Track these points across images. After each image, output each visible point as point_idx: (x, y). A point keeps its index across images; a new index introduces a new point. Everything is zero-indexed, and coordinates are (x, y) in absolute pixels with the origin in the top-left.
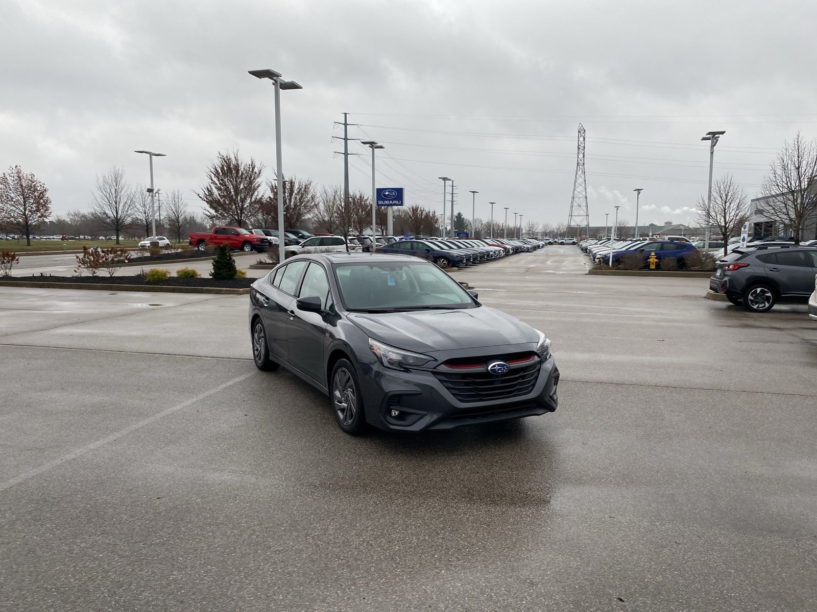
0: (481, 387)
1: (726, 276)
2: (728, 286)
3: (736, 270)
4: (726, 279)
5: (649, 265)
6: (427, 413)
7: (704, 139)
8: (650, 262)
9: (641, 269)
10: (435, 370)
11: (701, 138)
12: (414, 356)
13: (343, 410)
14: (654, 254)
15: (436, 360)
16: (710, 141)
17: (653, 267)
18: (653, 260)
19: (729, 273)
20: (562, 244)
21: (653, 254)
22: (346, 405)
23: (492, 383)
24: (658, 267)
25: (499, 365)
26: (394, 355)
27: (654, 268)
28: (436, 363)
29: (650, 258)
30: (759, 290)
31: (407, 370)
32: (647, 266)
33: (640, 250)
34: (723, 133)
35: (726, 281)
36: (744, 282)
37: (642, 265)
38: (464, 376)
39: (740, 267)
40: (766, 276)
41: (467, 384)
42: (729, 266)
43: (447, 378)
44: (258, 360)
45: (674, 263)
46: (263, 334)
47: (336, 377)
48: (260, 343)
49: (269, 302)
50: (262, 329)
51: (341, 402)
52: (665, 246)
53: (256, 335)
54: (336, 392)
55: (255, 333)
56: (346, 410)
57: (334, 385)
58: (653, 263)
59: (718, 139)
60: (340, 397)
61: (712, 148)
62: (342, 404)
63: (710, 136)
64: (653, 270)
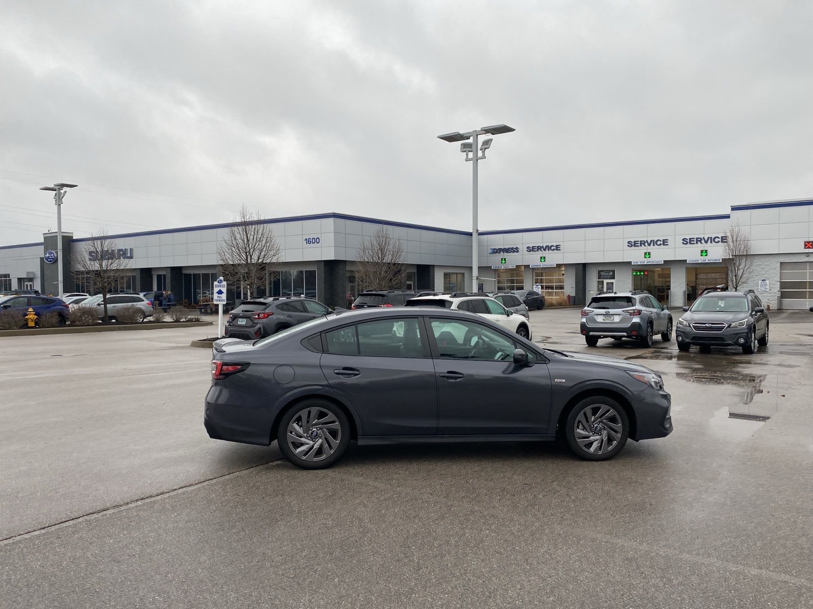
1: (257, 323)
3: (266, 318)
5: (27, 324)
8: (28, 319)
9: (22, 327)
14: (32, 310)
17: (32, 324)
21: (30, 310)
24: (38, 324)
27: (34, 325)
29: (27, 315)
32: (26, 326)
39: (269, 315)
42: (259, 315)
44: (310, 458)
45: (55, 319)
46: (334, 418)
47: (580, 417)
48: (312, 433)
49: (357, 372)
50: (325, 413)
51: (588, 437)
52: (32, 300)
53: (295, 425)
54: (578, 430)
55: (291, 423)
56: (598, 441)
57: (576, 425)
58: (32, 320)
59: (66, 192)
60: (587, 433)
61: (59, 200)
62: (592, 438)
63: (57, 188)
64: (32, 328)
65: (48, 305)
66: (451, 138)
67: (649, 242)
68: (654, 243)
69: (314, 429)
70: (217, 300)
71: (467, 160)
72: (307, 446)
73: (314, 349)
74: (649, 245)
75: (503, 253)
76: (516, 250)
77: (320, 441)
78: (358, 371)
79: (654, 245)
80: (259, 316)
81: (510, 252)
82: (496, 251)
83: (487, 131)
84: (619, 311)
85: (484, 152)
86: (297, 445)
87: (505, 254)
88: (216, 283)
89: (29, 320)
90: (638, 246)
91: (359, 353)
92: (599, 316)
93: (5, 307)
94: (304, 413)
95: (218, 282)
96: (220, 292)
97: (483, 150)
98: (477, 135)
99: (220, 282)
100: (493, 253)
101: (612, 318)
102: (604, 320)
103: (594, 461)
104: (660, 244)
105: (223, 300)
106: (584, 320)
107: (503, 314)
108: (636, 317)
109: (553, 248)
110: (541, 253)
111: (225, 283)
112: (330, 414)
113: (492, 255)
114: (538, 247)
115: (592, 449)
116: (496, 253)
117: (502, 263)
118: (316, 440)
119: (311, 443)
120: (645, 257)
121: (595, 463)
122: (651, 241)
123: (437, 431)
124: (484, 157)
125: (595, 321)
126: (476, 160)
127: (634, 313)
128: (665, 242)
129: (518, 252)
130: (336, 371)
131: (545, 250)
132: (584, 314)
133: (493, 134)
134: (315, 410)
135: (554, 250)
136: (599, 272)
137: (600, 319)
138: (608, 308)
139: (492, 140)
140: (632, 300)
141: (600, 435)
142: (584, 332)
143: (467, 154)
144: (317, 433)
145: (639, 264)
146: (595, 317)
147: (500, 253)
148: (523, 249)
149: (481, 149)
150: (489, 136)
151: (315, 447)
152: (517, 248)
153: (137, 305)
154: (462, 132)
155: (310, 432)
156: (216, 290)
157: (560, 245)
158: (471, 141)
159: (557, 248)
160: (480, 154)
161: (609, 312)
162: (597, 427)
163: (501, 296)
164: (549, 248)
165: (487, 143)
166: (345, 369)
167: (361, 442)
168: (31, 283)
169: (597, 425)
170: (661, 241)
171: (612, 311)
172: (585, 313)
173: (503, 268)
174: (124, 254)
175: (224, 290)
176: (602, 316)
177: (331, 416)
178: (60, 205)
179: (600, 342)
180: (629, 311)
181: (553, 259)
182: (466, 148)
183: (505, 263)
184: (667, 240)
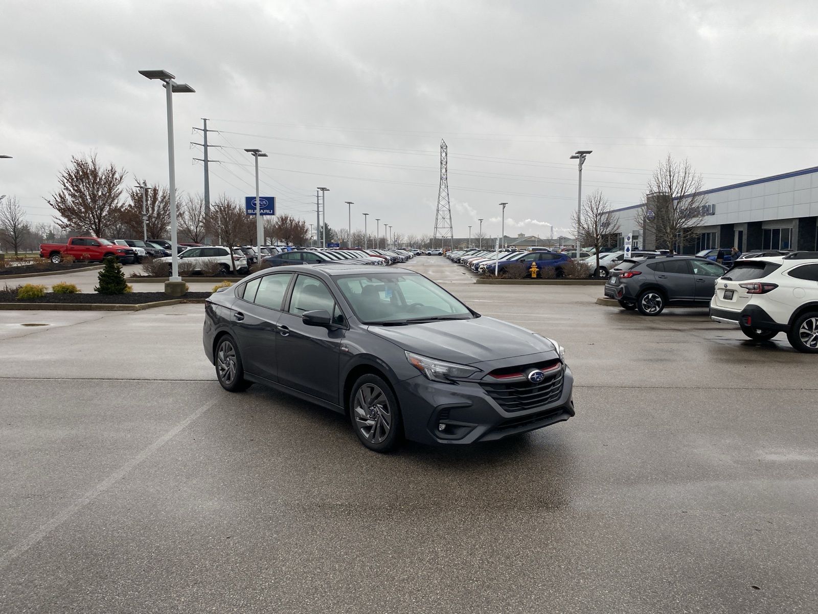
0: (524, 396)
1: (621, 283)
2: (624, 292)
3: (631, 277)
4: (622, 286)
5: (531, 275)
6: (477, 425)
7: (573, 157)
8: (531, 271)
9: (524, 278)
10: (482, 381)
11: (571, 156)
12: (458, 368)
13: (368, 428)
15: (481, 371)
16: (578, 159)
17: (534, 276)
18: (534, 269)
19: (624, 280)
20: (429, 254)
21: (534, 264)
22: (373, 423)
23: (531, 391)
24: (539, 276)
25: (537, 373)
26: (440, 368)
28: (483, 374)
29: (531, 268)
30: (651, 295)
31: (453, 382)
32: (529, 276)
33: (521, 260)
34: (589, 152)
35: (622, 288)
36: (638, 288)
37: (525, 274)
38: (508, 385)
39: (634, 275)
40: (656, 282)
41: (511, 394)
43: (494, 389)
45: (552, 272)
46: (234, 353)
47: (359, 394)
49: (243, 318)
50: (231, 347)
51: (366, 420)
52: (543, 256)
53: (221, 354)
55: (220, 351)
57: (356, 402)
58: (534, 272)
59: (585, 158)
60: (365, 414)
61: (581, 165)
62: (370, 422)
63: (580, 155)
64: (534, 278)
65: (556, 260)
69: (227, 359)
72: (225, 371)
73: (238, 295)
80: (624, 275)
91: (254, 302)
94: (224, 345)
112: (233, 349)
119: (227, 369)
123: (279, 380)
130: (234, 314)
134: (227, 344)
151: (227, 373)
162: (373, 410)
166: (239, 313)
167: (246, 377)
169: (373, 408)
177: (233, 351)
178: (581, 170)
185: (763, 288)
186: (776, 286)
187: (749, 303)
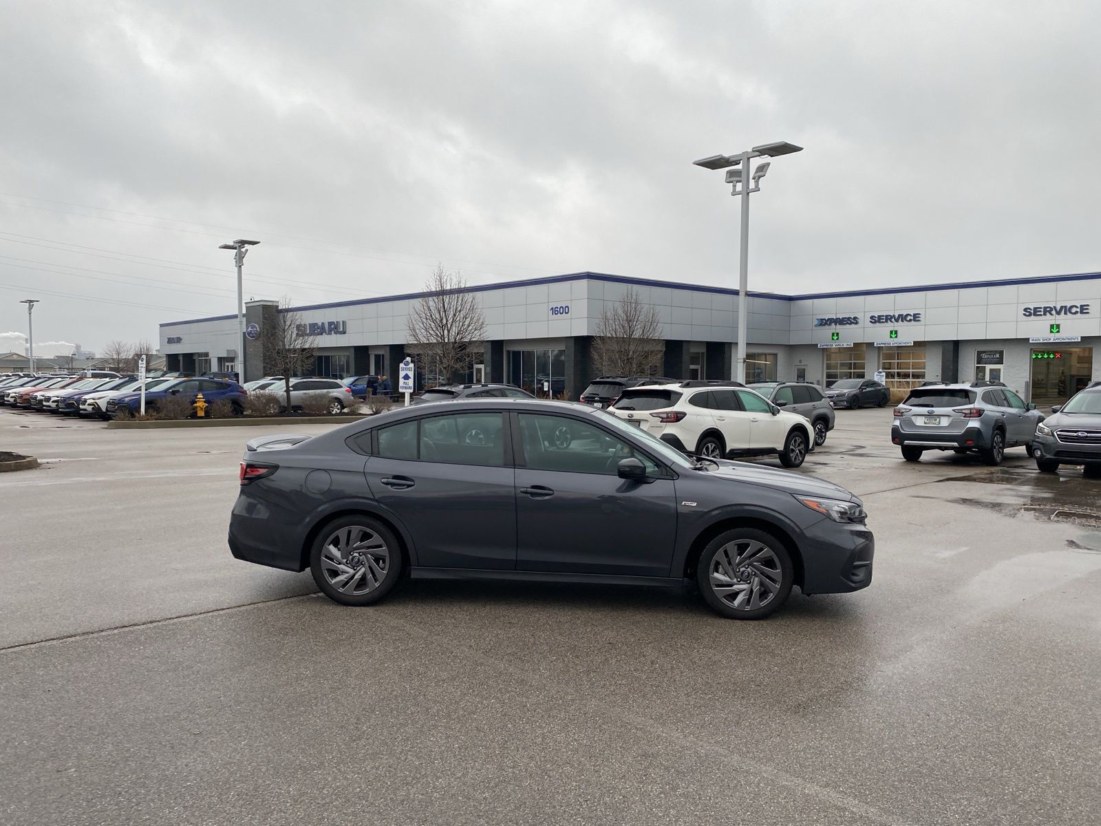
5: (196, 412)
8: (197, 407)
14: (202, 397)
17: (201, 413)
18: (201, 404)
21: (200, 396)
24: (207, 415)
26: (843, 507)
27: (203, 415)
29: (196, 402)
31: (852, 522)
32: (194, 415)
33: (173, 391)
37: (189, 412)
44: (350, 591)
45: (228, 408)
46: (380, 541)
47: (719, 556)
48: (353, 559)
49: (413, 483)
50: (368, 533)
51: (731, 585)
52: (205, 384)
53: (332, 548)
54: (716, 575)
55: (326, 545)
56: (744, 592)
57: (712, 567)
58: (202, 409)
59: (247, 250)
60: (728, 579)
61: (240, 259)
62: (735, 587)
63: (237, 245)
64: (201, 418)
65: (222, 391)
66: (713, 164)
67: (1058, 309)
68: (1067, 310)
69: (355, 554)
70: (403, 388)
71: (734, 193)
72: (347, 575)
73: (360, 450)
74: (1058, 313)
75: (836, 324)
76: (855, 321)
77: (363, 569)
78: (413, 481)
79: (1065, 313)
81: (845, 324)
82: (824, 323)
83: (762, 151)
84: (948, 410)
85: (757, 183)
86: (335, 573)
87: (838, 326)
88: (402, 365)
89: (198, 409)
90: (1041, 315)
91: (418, 459)
92: (918, 417)
93: (174, 393)
94: (342, 533)
95: (405, 364)
96: (407, 377)
97: (757, 179)
98: (749, 158)
99: (407, 364)
100: (821, 325)
101: (938, 420)
102: (925, 423)
103: (739, 619)
104: (1076, 312)
105: (410, 388)
106: (897, 423)
107: (767, 412)
108: (973, 420)
109: (909, 318)
110: (890, 326)
111: (412, 365)
112: (375, 535)
113: (820, 327)
114: (887, 316)
115: (737, 602)
116: (824, 325)
117: (833, 339)
118: (358, 568)
119: (352, 571)
120: (1051, 332)
121: (738, 623)
122: (1062, 307)
123: (517, 565)
124: (757, 189)
125: (913, 425)
126: (746, 193)
127: (971, 413)
128: (1083, 309)
129: (857, 323)
130: (383, 480)
131: (897, 321)
132: (898, 414)
133: (772, 156)
134: (356, 529)
135: (910, 320)
136: (979, 353)
137: (920, 422)
138: (932, 406)
139: (768, 164)
140: (970, 395)
141: (749, 584)
142: (896, 440)
143: (734, 186)
144: (359, 559)
145: (1041, 341)
146: (913, 418)
147: (830, 324)
148: (864, 320)
149: (754, 178)
150: (766, 159)
151: (356, 577)
152: (855, 318)
153: (333, 392)
154: (727, 154)
155: (351, 557)
156: (402, 374)
157: (919, 314)
158: (739, 167)
159: (916, 317)
160: (752, 185)
161: (933, 412)
162: (744, 571)
163: (791, 387)
164: (902, 318)
165: (762, 169)
166: (396, 477)
167: (415, 574)
168: (233, 364)
169: (744, 569)
170: (1077, 307)
171: (937, 410)
172: (899, 412)
173: (834, 346)
174: (335, 328)
175: (411, 374)
176: (924, 417)
177: (376, 539)
178: (240, 266)
179: (926, 456)
180: (964, 411)
181: (908, 334)
182: (733, 177)
183: (838, 339)
184: (1088, 305)
185: (677, 417)
186: (685, 414)
187: (663, 433)
